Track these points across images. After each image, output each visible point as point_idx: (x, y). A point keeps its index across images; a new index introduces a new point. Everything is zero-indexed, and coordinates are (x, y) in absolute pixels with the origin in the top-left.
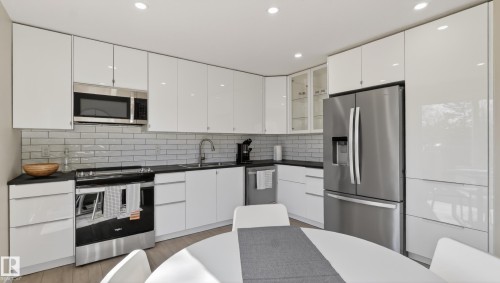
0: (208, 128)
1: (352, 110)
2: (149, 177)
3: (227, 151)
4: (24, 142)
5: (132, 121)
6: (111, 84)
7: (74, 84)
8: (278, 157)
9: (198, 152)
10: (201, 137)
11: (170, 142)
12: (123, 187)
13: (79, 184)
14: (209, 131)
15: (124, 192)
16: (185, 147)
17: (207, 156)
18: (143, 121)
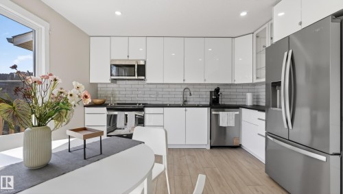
0: (184, 80)
1: (286, 54)
3: (205, 96)
4: (99, 89)
5: (136, 77)
6: (127, 58)
7: (112, 61)
8: (249, 103)
9: (182, 96)
10: (185, 87)
11: (165, 90)
12: (126, 113)
13: (108, 109)
14: (185, 82)
16: (174, 93)
17: (188, 100)
18: (143, 78)
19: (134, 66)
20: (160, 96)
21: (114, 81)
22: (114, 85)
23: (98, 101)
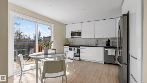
2: (79, 47)
4: (69, 40)
5: (78, 36)
10: (96, 39)
15: (74, 49)
16: (92, 41)
17: (98, 44)
18: (80, 36)
19: (77, 33)
20: (87, 43)
21: (72, 38)
22: (72, 39)
23: (67, 44)
